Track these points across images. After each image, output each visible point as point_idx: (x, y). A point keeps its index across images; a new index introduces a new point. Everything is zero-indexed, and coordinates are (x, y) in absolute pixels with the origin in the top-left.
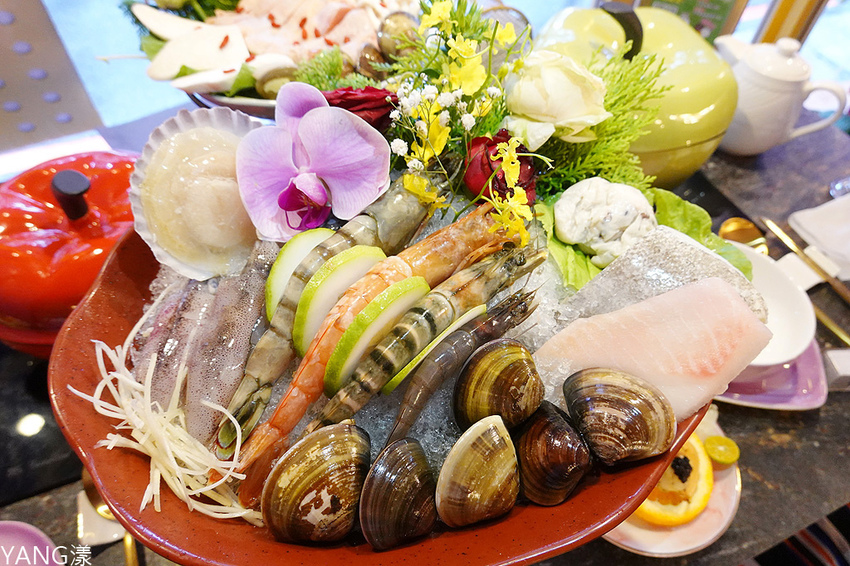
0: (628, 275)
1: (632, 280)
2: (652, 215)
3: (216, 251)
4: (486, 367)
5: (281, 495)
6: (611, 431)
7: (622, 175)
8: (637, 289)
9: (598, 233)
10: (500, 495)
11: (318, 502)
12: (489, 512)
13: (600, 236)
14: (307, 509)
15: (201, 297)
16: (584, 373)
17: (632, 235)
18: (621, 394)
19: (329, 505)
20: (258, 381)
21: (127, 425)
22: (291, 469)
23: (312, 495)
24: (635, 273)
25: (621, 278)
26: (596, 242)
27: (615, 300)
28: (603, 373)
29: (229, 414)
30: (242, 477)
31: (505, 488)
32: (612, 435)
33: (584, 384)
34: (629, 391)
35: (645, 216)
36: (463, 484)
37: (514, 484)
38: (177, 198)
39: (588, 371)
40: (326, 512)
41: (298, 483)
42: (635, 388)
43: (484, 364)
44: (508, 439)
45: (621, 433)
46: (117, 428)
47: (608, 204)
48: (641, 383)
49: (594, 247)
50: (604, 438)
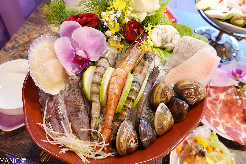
0: (181, 53)
1: (182, 54)
2: (178, 33)
3: (58, 84)
4: (157, 90)
5: (123, 144)
6: (191, 97)
7: (164, 21)
8: (184, 56)
9: (165, 42)
10: (170, 123)
11: (132, 141)
12: (169, 128)
13: (166, 43)
14: (130, 145)
15: (60, 100)
16: (178, 83)
17: (175, 40)
18: (190, 86)
19: (135, 141)
20: (96, 118)
21: (63, 145)
22: (122, 136)
23: (130, 140)
24: (182, 52)
25: (179, 54)
26: (165, 45)
27: (179, 61)
28: (183, 82)
29: (93, 130)
30: (108, 144)
31: (171, 120)
32: (192, 98)
33: (179, 87)
34: (192, 85)
35: (177, 33)
36: (161, 123)
37: (172, 118)
38: (43, 71)
39: (179, 83)
40: (135, 143)
41: (125, 139)
42: (193, 83)
43: (157, 89)
44: (167, 107)
45: (194, 96)
46: (61, 147)
47: (165, 33)
48: (194, 81)
49: (165, 46)
50: (190, 99)
